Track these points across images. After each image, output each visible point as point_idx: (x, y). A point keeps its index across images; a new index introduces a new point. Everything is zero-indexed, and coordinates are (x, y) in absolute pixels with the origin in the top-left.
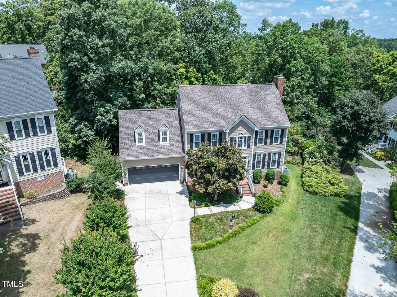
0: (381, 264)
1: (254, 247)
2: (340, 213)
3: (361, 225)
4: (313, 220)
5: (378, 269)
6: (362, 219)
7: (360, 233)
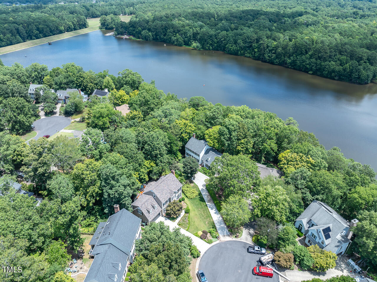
0: (215, 212)
1: (195, 223)
2: (201, 202)
3: (207, 203)
4: (198, 208)
5: (215, 213)
6: (206, 201)
7: (208, 206)
